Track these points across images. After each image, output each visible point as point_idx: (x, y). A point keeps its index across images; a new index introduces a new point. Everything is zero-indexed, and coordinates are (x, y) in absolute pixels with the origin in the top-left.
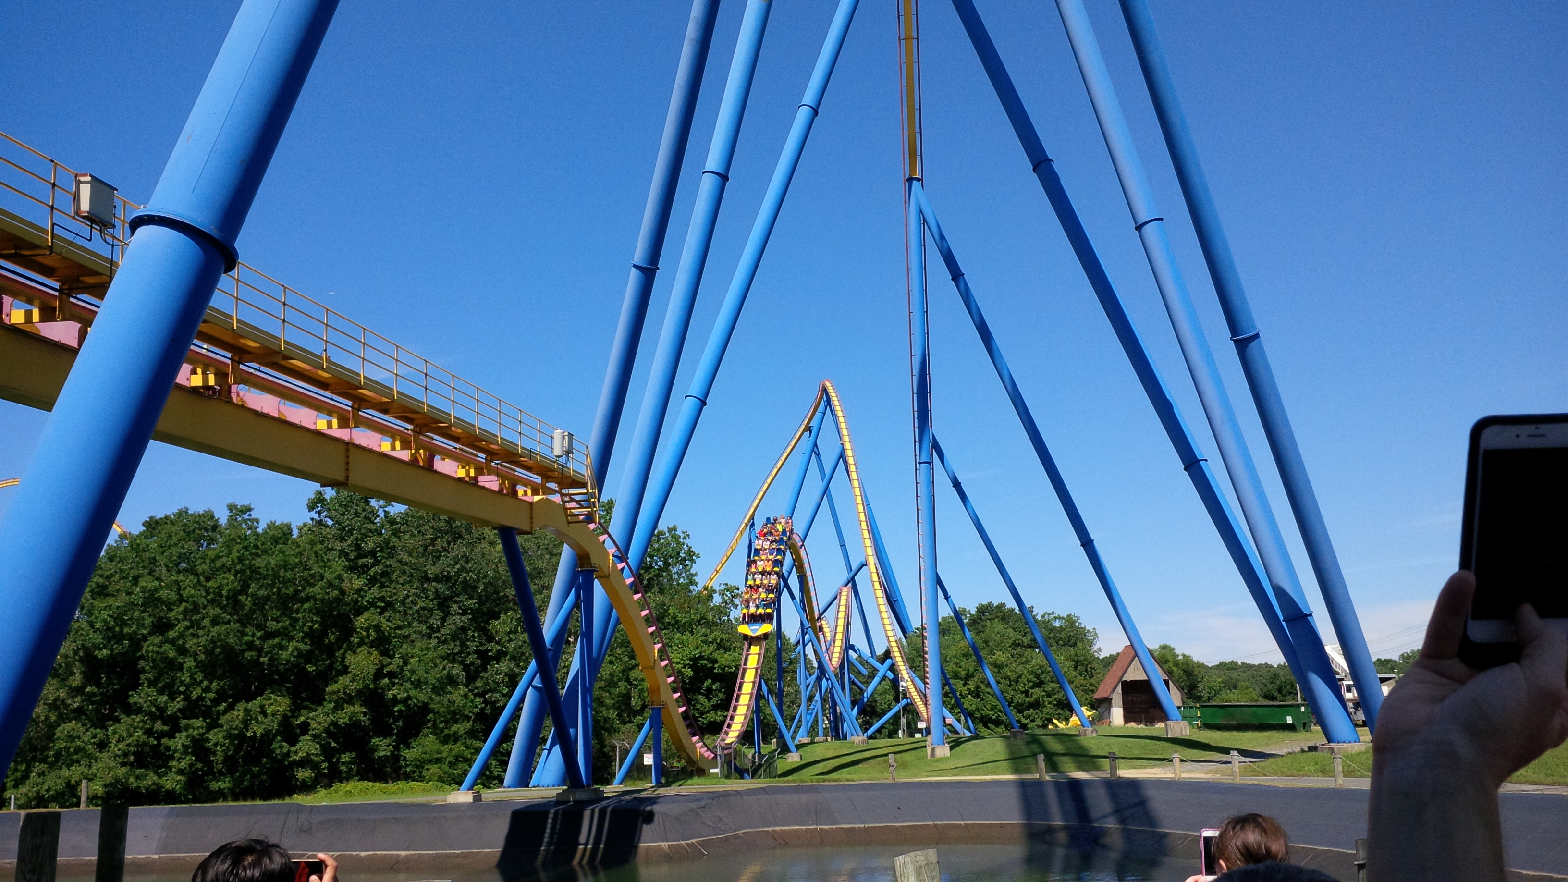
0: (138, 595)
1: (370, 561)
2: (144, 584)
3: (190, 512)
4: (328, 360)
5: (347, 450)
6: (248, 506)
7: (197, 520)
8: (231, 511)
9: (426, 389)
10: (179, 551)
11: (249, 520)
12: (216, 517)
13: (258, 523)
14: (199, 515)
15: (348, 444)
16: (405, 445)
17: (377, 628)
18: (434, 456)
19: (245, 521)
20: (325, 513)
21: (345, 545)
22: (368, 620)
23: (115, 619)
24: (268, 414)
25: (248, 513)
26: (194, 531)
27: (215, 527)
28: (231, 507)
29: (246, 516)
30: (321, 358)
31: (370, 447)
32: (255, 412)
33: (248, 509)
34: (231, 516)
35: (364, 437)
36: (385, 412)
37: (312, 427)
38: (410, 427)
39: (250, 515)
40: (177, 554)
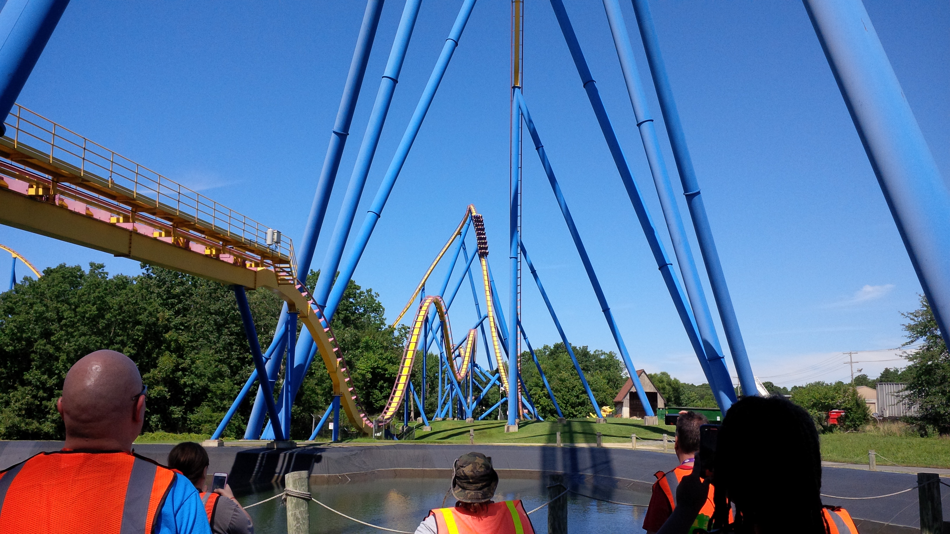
0: (32, 315)
1: (176, 301)
2: (36, 308)
3: (67, 266)
4: (112, 183)
5: (131, 236)
6: (102, 264)
7: (70, 271)
8: (92, 267)
9: (179, 201)
10: (59, 289)
11: (102, 273)
12: (83, 270)
13: (107, 275)
14: (72, 268)
15: (131, 232)
16: (168, 234)
17: (176, 341)
18: (189, 242)
19: (100, 273)
20: (151, 270)
21: (160, 290)
22: (171, 336)
23: (18, 328)
25: (102, 269)
26: (68, 277)
27: (81, 276)
28: (92, 265)
29: (100, 271)
30: (108, 181)
31: (146, 234)
33: (102, 266)
34: (91, 270)
35: (143, 229)
36: (154, 214)
37: (108, 221)
38: (171, 223)
39: (103, 270)
40: (58, 291)
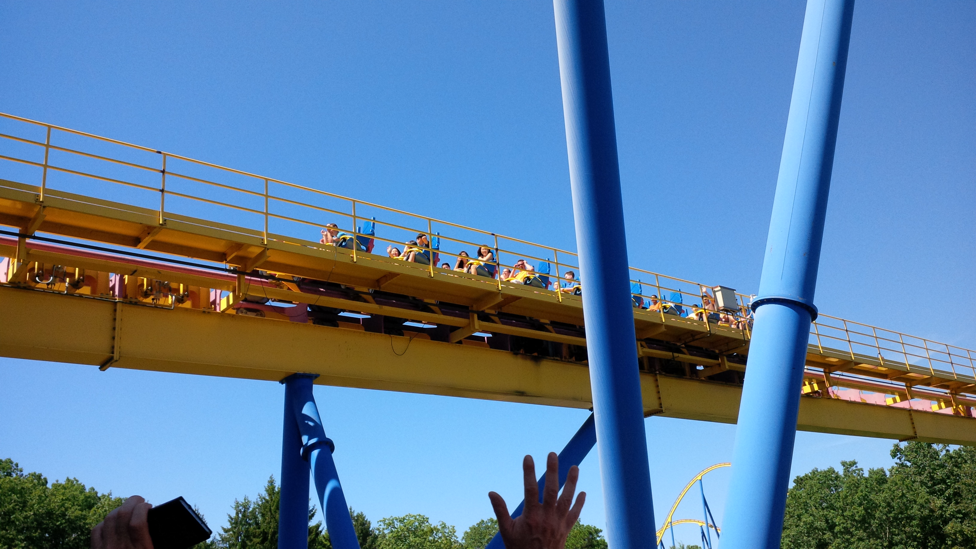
0: (802, 528)
1: (943, 486)
2: (805, 520)
3: (819, 470)
4: (883, 359)
5: (911, 415)
6: (854, 461)
7: (824, 475)
8: (844, 466)
9: (952, 363)
10: (820, 495)
11: (856, 470)
12: (836, 471)
13: (862, 471)
14: (825, 472)
15: (910, 410)
16: (948, 404)
17: (961, 532)
18: (971, 408)
19: (854, 471)
20: (904, 458)
21: (922, 478)
22: (953, 527)
24: (855, 401)
25: (855, 465)
26: (825, 482)
27: (837, 477)
28: (844, 464)
29: (854, 468)
30: (878, 359)
31: (925, 410)
32: (847, 402)
33: (854, 463)
34: (845, 469)
35: (918, 404)
36: (929, 384)
37: (884, 404)
38: (948, 391)
39: (856, 467)
40: (820, 498)
